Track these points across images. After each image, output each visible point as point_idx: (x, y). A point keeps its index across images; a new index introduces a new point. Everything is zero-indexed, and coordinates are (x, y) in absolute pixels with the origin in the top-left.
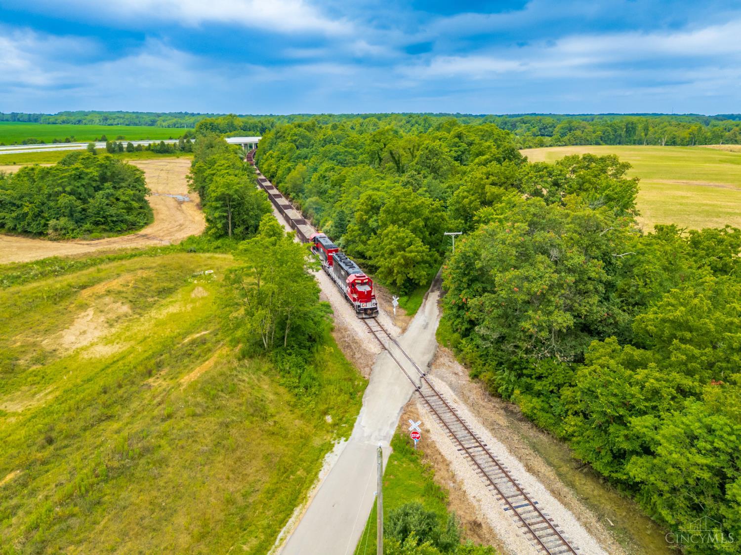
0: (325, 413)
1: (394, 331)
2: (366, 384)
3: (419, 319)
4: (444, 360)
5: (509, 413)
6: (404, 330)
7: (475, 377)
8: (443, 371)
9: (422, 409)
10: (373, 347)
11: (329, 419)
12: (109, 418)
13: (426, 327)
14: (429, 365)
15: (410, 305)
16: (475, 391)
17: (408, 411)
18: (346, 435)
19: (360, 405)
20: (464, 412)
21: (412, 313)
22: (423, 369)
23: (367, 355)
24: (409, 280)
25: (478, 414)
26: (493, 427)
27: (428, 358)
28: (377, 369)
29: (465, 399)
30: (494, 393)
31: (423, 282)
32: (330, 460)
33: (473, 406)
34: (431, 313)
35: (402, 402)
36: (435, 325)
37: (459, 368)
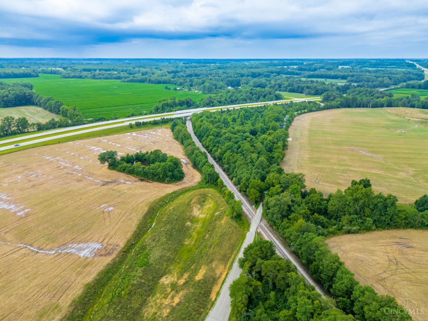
0: (245, 228)
1: (254, 213)
2: (250, 224)
3: (258, 210)
4: (263, 219)
5: (273, 229)
6: (256, 213)
7: (268, 223)
8: (263, 221)
9: (259, 228)
10: (250, 217)
11: (246, 229)
12: (215, 228)
13: (260, 212)
14: (260, 221)
15: (257, 206)
16: (268, 225)
17: (257, 228)
18: (249, 231)
19: (250, 227)
20: (266, 229)
21: (257, 209)
22: (259, 221)
23: (250, 218)
24: (256, 201)
25: (268, 229)
26: (270, 231)
27: (260, 219)
28: (252, 221)
29: (266, 226)
30: (271, 226)
31: (259, 201)
32: (247, 234)
33: (268, 228)
34: (261, 208)
35: (256, 227)
36: (262, 212)
37: (266, 221)
